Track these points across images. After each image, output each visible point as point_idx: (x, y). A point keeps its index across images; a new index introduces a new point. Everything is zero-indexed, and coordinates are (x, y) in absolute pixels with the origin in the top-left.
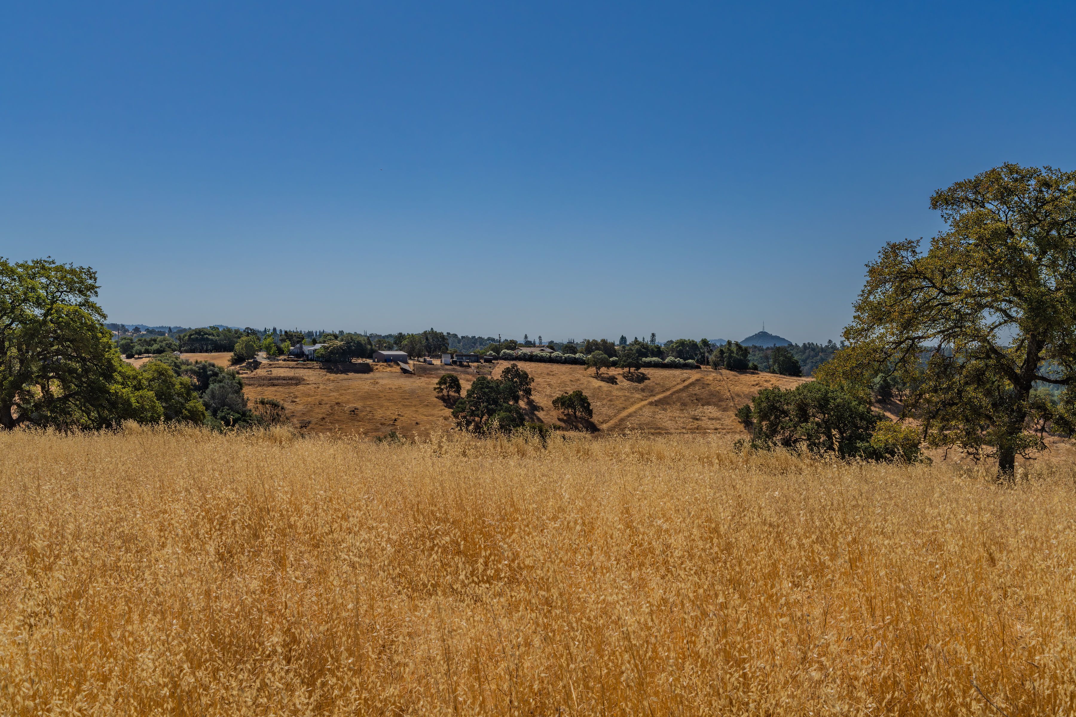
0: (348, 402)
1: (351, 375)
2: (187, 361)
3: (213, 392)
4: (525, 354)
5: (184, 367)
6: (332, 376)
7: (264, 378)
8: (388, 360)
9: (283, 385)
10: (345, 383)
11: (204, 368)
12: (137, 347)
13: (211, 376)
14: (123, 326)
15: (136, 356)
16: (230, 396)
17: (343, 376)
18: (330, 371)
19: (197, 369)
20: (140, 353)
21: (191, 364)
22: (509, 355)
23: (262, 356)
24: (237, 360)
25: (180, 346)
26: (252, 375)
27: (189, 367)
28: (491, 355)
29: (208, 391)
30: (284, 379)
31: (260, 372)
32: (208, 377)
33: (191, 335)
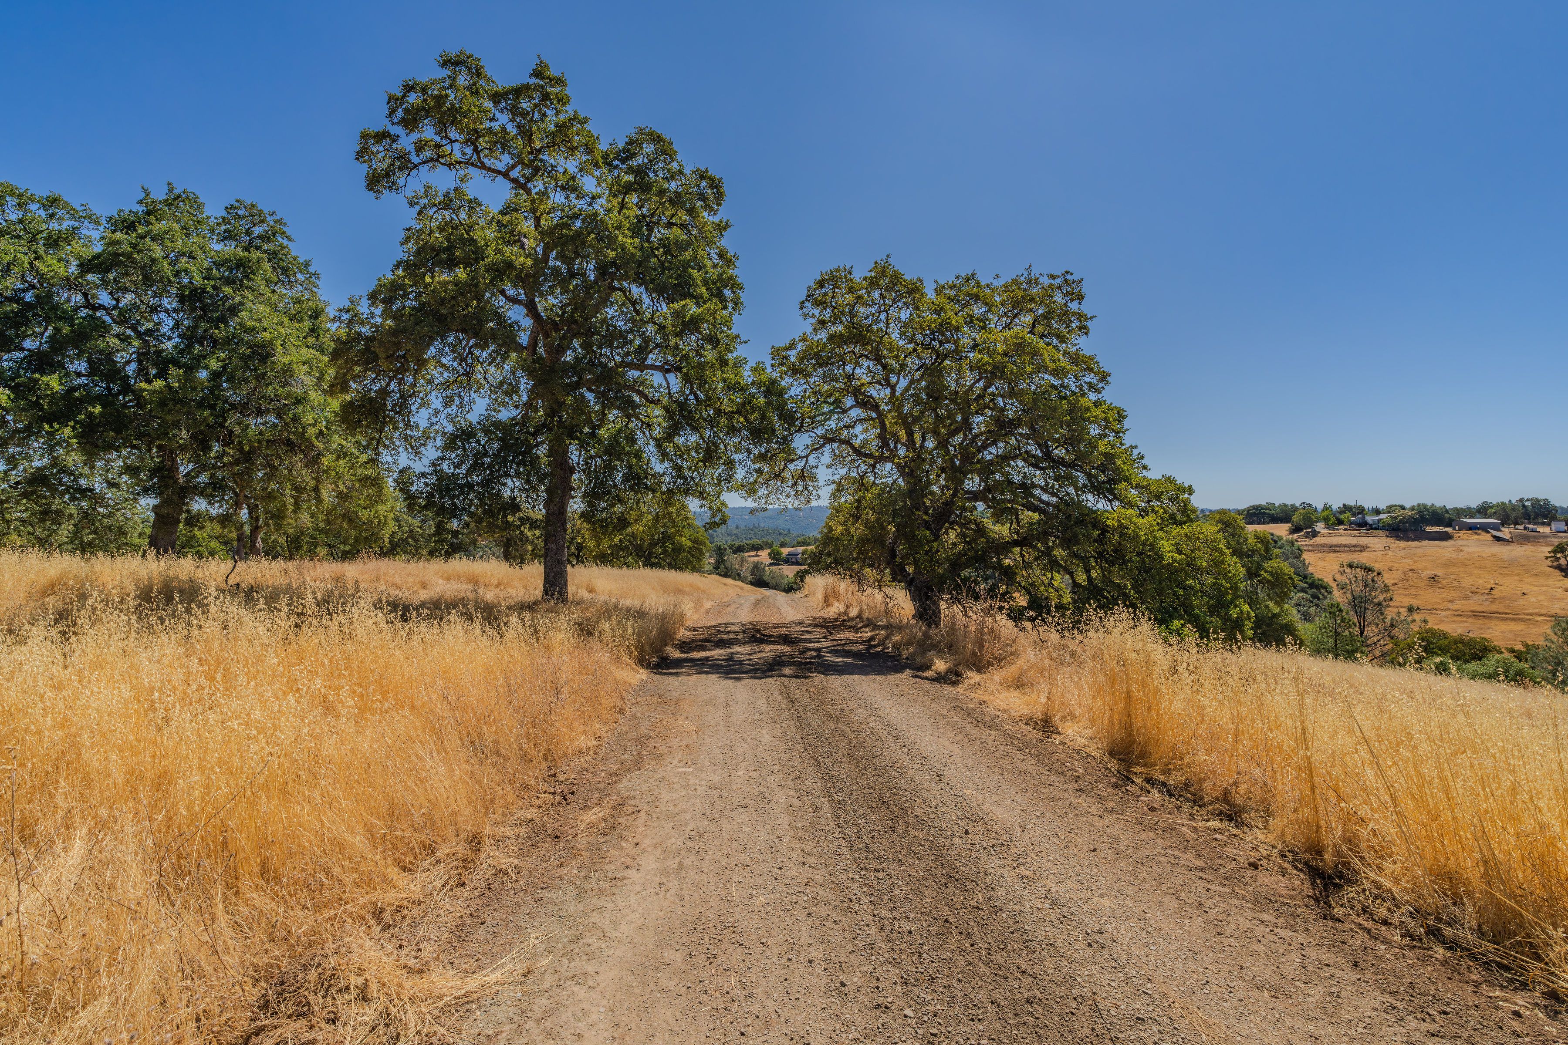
0: (1426, 568)
1: (1425, 543)
6: (1403, 544)
7: (1325, 546)
8: (1472, 528)
9: (1345, 552)
10: (1421, 551)
17: (1415, 543)
18: (1399, 538)
23: (1320, 527)
24: (1296, 530)
26: (1311, 542)
30: (1346, 546)
31: (1318, 540)
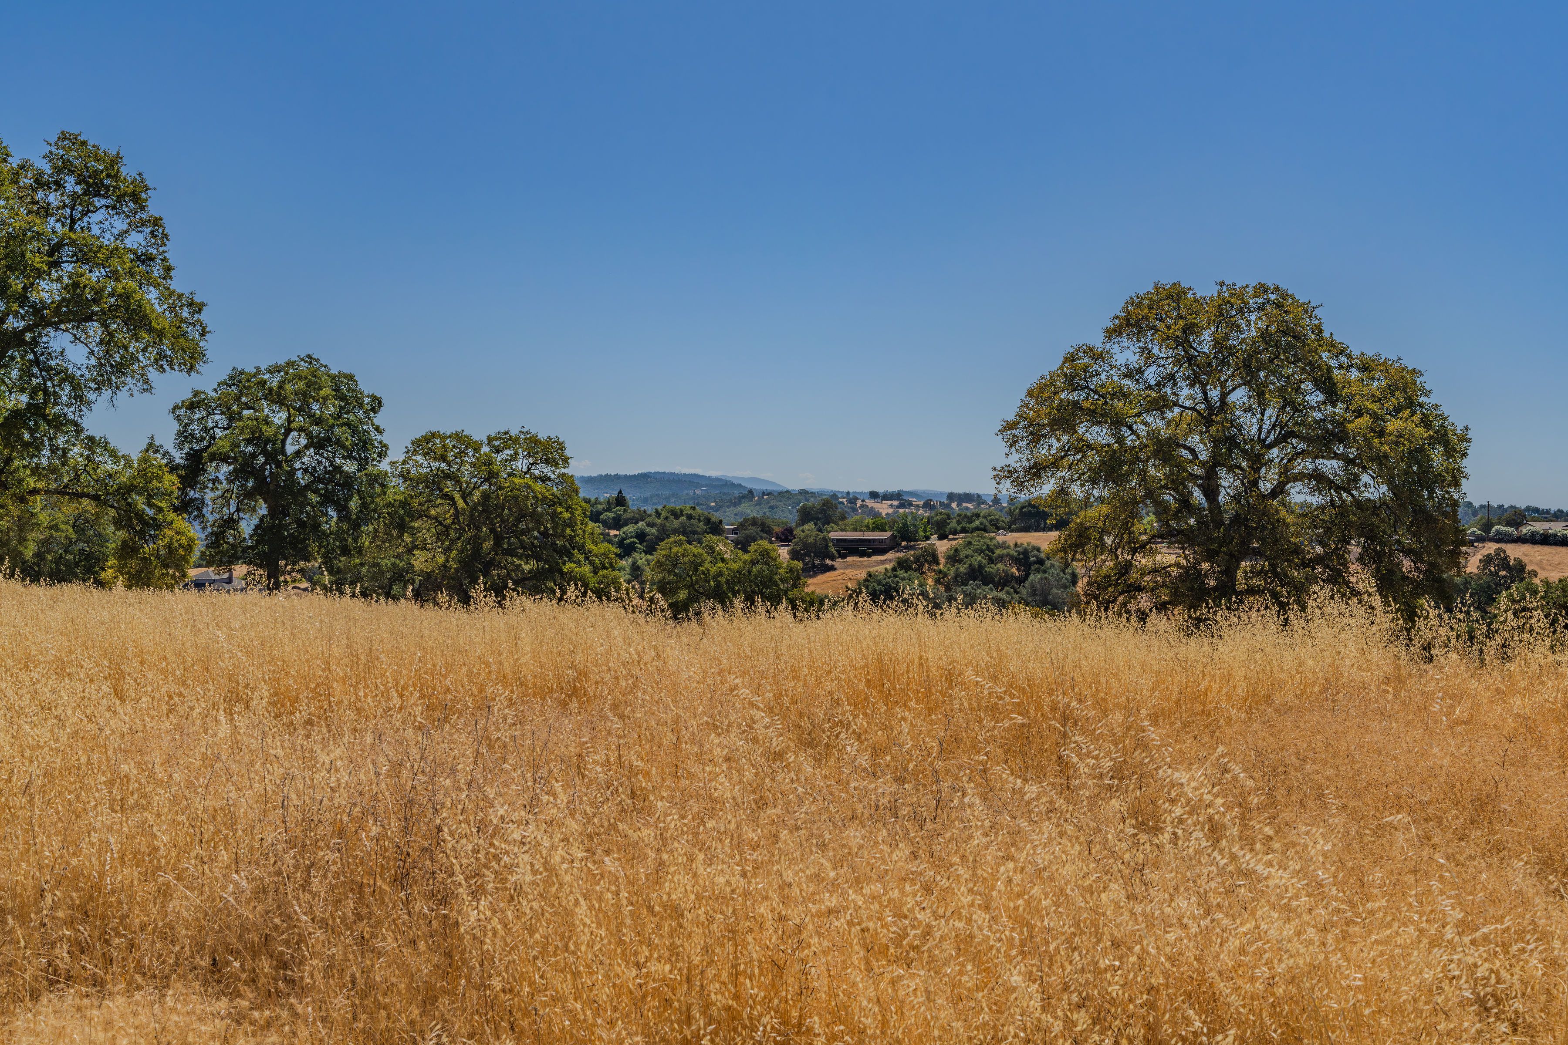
2: (1004, 542)
3: (1032, 586)
4: (1534, 534)
5: (998, 552)
11: (1026, 553)
12: (953, 524)
13: (1035, 563)
14: (979, 496)
15: (951, 537)
16: (1055, 591)
19: (1015, 554)
20: (955, 533)
21: (1009, 547)
22: (1506, 534)
25: (1011, 524)
27: (1005, 551)
28: (1473, 534)
29: (1027, 584)
32: (1030, 565)
33: (1023, 507)
